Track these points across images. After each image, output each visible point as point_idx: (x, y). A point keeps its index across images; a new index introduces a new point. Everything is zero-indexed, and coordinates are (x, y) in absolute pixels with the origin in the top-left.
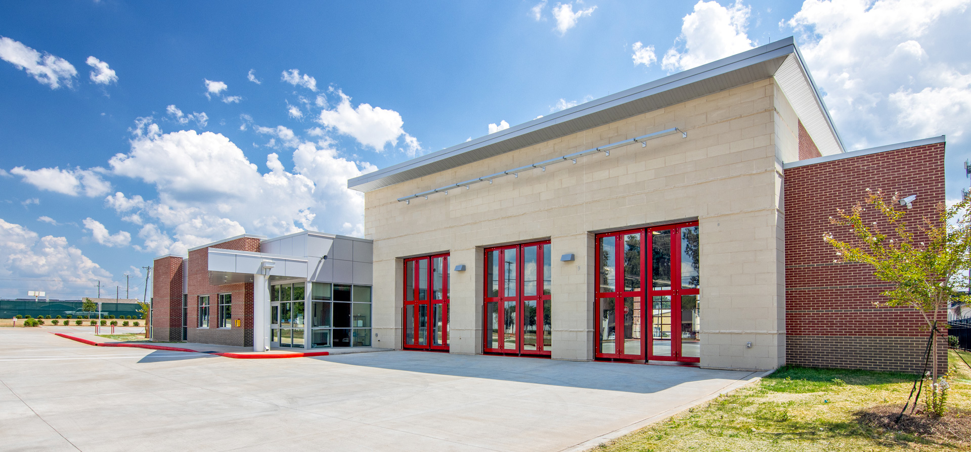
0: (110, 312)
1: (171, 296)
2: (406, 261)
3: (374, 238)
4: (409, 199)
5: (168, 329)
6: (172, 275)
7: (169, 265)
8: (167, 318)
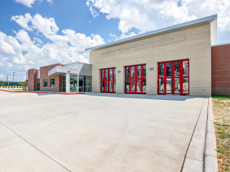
0: (5, 84)
1: (34, 79)
2: (101, 70)
3: (92, 64)
4: (103, 54)
5: (33, 88)
6: (34, 74)
7: (33, 71)
8: (33, 85)
